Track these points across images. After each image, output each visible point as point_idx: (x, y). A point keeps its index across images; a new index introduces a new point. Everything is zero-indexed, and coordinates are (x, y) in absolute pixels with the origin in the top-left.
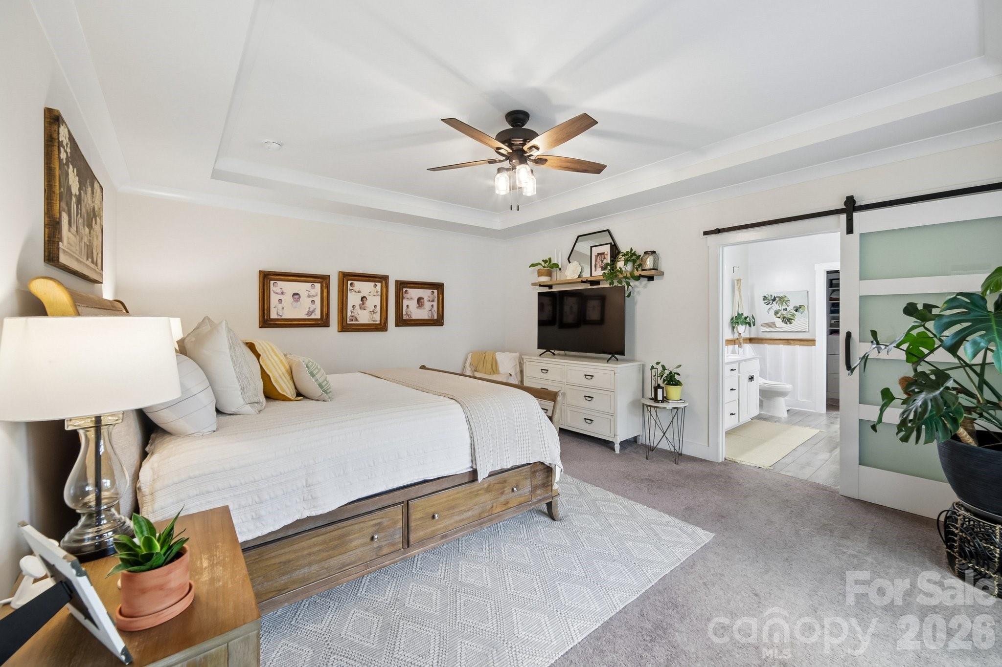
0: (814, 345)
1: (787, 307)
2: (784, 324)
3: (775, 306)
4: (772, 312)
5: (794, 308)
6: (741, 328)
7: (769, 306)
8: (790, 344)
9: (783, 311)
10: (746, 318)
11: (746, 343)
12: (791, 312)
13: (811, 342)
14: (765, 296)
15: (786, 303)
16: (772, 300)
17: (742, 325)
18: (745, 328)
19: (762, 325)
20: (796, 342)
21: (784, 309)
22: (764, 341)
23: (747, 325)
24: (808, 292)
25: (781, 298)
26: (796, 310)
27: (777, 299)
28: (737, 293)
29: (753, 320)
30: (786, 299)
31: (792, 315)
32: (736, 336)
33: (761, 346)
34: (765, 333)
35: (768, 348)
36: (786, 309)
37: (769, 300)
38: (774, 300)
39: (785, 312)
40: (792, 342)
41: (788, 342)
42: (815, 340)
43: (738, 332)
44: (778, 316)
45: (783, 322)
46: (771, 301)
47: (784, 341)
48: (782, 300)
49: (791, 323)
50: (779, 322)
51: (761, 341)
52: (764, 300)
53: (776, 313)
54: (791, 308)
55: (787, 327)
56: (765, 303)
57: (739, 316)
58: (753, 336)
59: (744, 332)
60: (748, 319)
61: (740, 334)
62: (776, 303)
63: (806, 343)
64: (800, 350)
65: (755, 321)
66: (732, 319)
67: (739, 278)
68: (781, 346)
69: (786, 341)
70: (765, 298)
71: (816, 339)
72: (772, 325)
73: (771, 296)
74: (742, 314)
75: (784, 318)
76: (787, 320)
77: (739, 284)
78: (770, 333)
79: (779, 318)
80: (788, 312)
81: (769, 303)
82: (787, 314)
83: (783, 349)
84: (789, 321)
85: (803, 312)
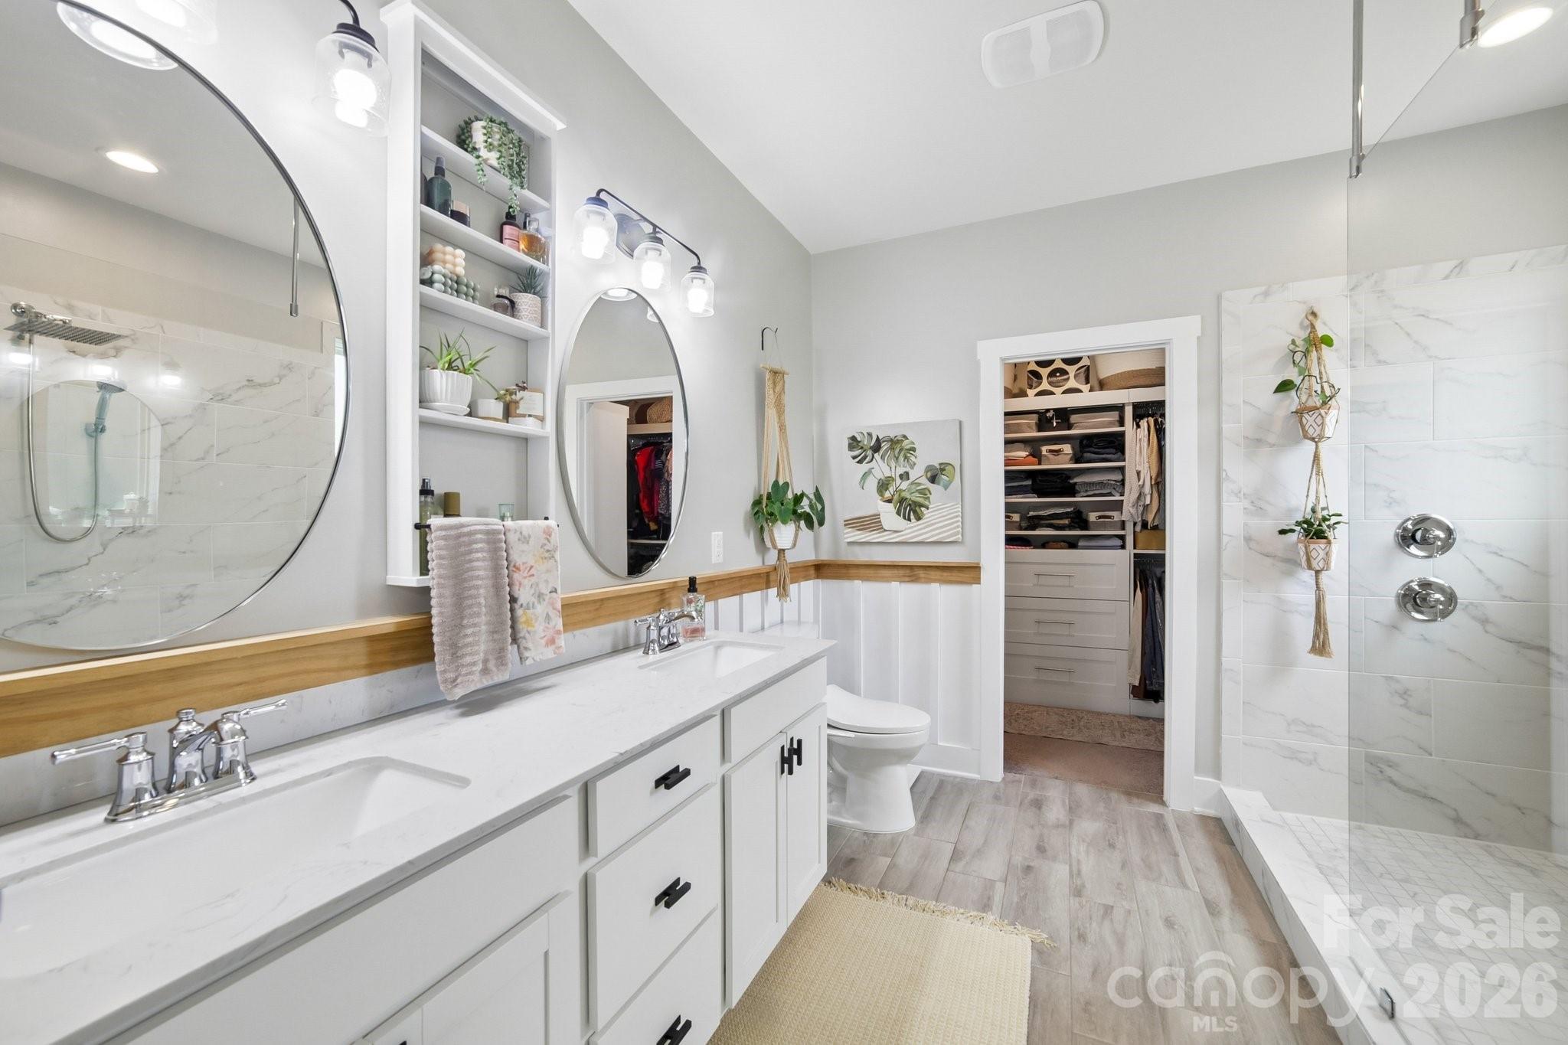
0: (977, 580)
1: (908, 469)
2: (901, 519)
3: (881, 467)
4: (872, 484)
5: (927, 471)
6: (784, 534)
7: (865, 467)
8: (914, 579)
9: (898, 481)
10: (798, 499)
11: (807, 578)
12: (920, 484)
13: (969, 573)
14: (853, 438)
15: (906, 457)
16: (871, 448)
17: (784, 522)
18: (797, 531)
19: (849, 523)
20: (934, 574)
21: (901, 476)
22: (853, 571)
23: (802, 523)
24: (960, 423)
25: (894, 442)
26: (933, 479)
27: (885, 446)
28: (771, 413)
29: (819, 507)
30: (906, 444)
31: (924, 492)
32: (772, 558)
33: (846, 584)
34: (857, 549)
35: (862, 590)
36: (907, 473)
37: (866, 448)
38: (876, 448)
39: (905, 485)
40: (921, 573)
41: (912, 572)
42: (980, 567)
43: (775, 547)
44: (887, 495)
45: (898, 513)
46: (870, 453)
47: (902, 572)
48: (894, 446)
49: (919, 518)
50: (888, 514)
51: (844, 571)
52: (851, 447)
53: (883, 486)
54: (917, 473)
55: (910, 530)
56: (854, 458)
57: (779, 489)
58: (825, 556)
59: (794, 545)
60: (805, 502)
61: (781, 552)
62: (882, 458)
63: (955, 576)
64: (941, 594)
65: (823, 509)
66: (757, 503)
67: (777, 367)
68: (895, 585)
69: (908, 571)
70: (854, 443)
71: (983, 564)
72: (871, 522)
73: (870, 435)
74: (786, 484)
75: (902, 501)
76: (910, 509)
77: (778, 389)
78: (867, 548)
79: (889, 501)
80: (912, 483)
81: (865, 457)
82: (909, 489)
83: (901, 592)
84: (915, 512)
85: (950, 482)
